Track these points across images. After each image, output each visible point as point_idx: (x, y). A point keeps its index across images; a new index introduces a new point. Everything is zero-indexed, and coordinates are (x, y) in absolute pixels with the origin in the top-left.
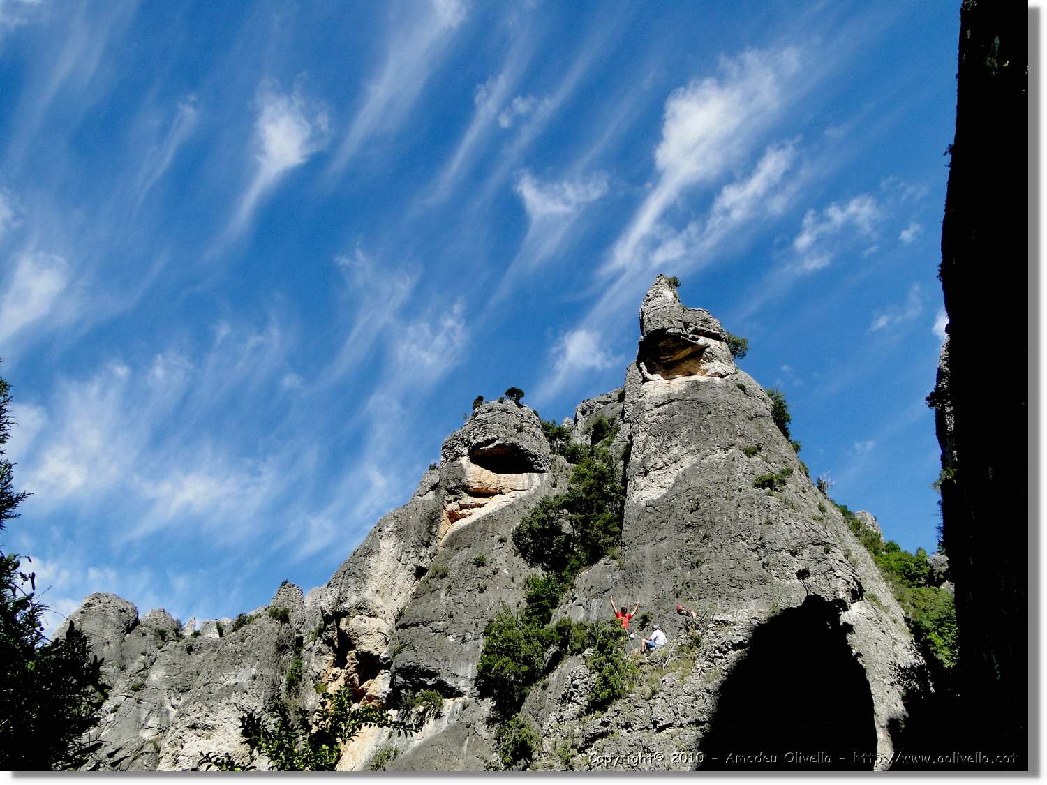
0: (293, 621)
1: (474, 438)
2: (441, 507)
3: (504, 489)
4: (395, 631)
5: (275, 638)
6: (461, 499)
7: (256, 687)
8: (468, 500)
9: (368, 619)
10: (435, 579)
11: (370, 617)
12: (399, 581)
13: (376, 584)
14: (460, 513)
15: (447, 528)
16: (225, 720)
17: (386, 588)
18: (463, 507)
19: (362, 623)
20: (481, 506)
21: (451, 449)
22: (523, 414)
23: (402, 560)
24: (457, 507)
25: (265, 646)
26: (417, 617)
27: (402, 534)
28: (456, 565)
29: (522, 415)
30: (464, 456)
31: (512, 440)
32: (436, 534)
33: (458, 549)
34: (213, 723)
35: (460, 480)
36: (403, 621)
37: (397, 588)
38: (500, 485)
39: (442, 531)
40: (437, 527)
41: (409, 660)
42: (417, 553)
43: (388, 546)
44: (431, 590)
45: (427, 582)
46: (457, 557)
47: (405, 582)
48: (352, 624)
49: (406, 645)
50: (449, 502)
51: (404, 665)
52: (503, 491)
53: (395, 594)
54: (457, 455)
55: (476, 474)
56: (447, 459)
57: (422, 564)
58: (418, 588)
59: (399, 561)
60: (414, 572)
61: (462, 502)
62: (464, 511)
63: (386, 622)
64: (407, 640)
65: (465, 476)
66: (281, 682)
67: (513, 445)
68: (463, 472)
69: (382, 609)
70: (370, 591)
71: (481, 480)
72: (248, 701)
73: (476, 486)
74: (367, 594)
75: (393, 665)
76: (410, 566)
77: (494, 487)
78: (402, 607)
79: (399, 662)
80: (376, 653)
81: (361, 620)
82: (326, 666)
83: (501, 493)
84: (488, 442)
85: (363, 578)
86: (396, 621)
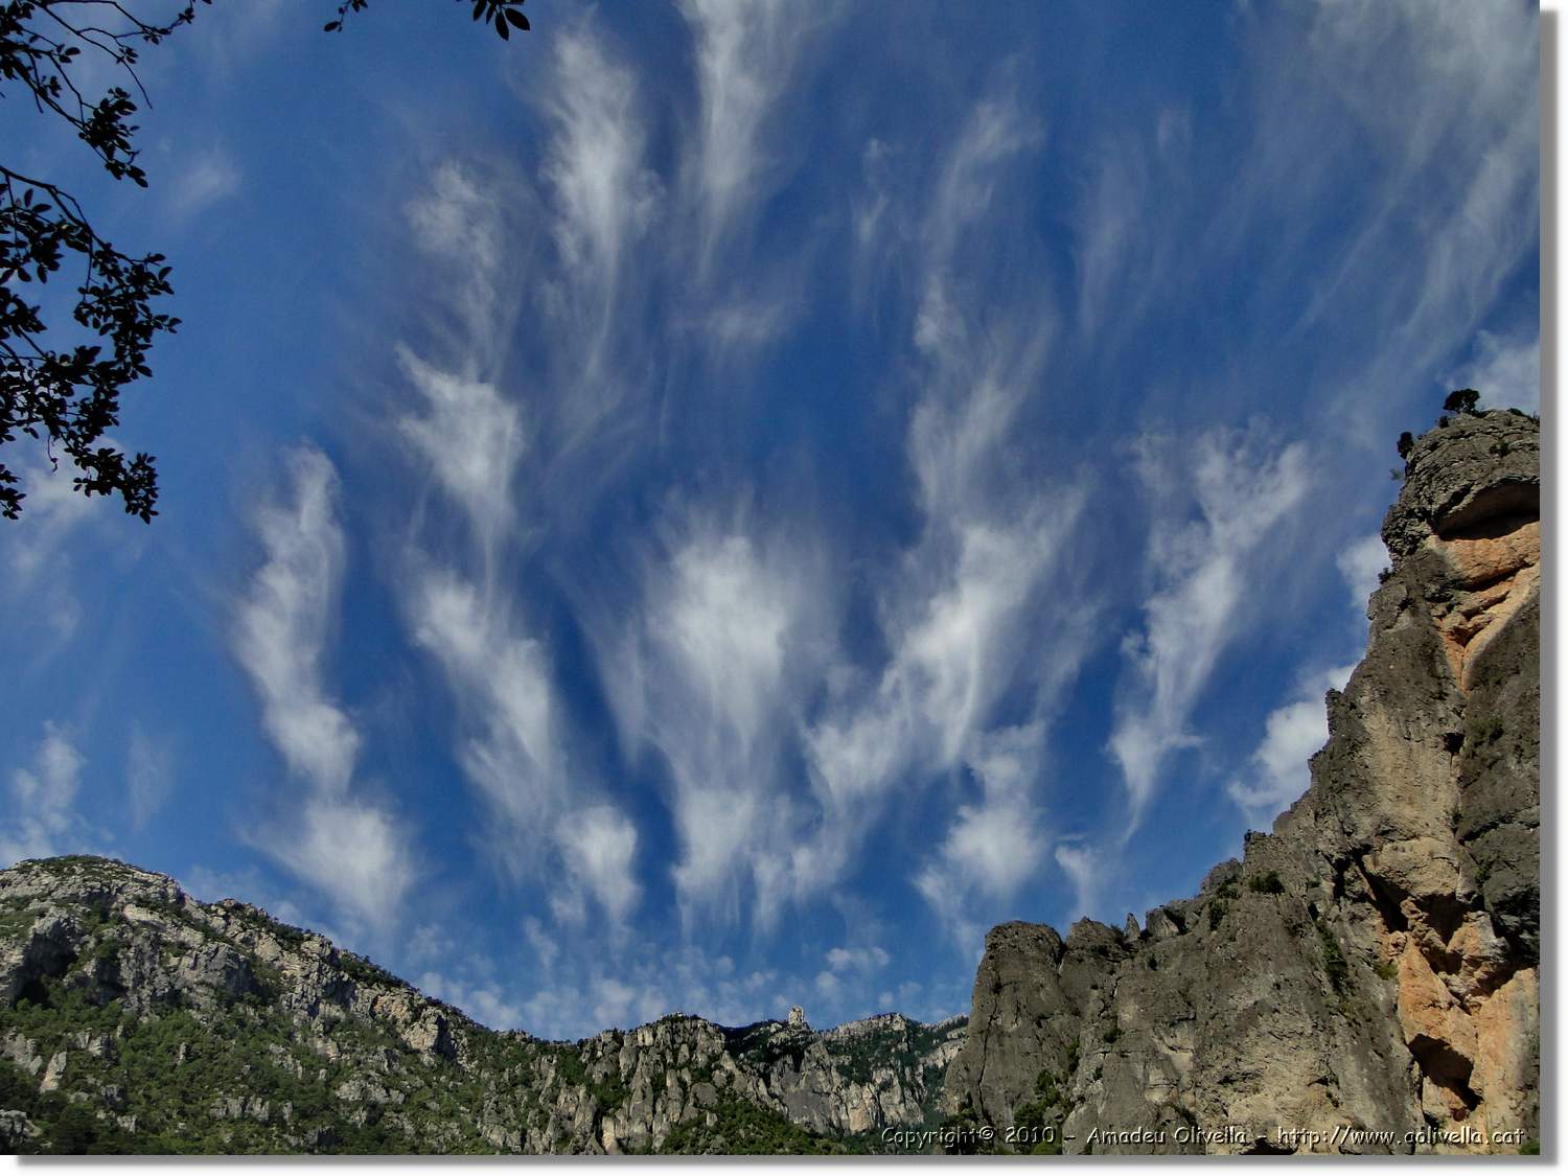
0: (1291, 887)
1: (1431, 502)
2: (1432, 630)
3: (1527, 556)
4: (1461, 848)
5: (1278, 921)
6: (1459, 604)
7: (1287, 999)
8: (1473, 600)
9: (1406, 845)
10: (1485, 744)
11: (1408, 839)
12: (1426, 769)
13: (1390, 788)
14: (1470, 625)
15: (1459, 658)
16: (1267, 1059)
17: (1410, 788)
18: (1469, 615)
19: (1401, 854)
20: (1501, 600)
21: (1398, 536)
22: (1496, 425)
23: (1412, 736)
24: (1461, 618)
25: (1269, 937)
26: (1487, 813)
27: (1391, 697)
28: (1510, 707)
29: (1494, 428)
30: (1427, 536)
31: (1498, 475)
32: (1447, 674)
33: (1498, 683)
34: (1252, 1068)
35: (1443, 576)
36: (1466, 827)
37: (1428, 781)
38: (1517, 554)
39: (1455, 667)
40: (1444, 663)
41: (1510, 885)
42: (1432, 717)
43: (1377, 724)
44: (1488, 763)
45: (1474, 754)
46: (1504, 696)
47: (1436, 768)
48: (1384, 860)
49: (1492, 863)
50: (1441, 617)
51: (1506, 895)
52: (1526, 560)
53: (1429, 791)
54: (1415, 541)
55: (1466, 556)
56: (1400, 552)
57: (1449, 729)
58: (1463, 768)
59: (1409, 739)
60: (1442, 746)
61: (1463, 608)
62: (1476, 619)
63: (1437, 839)
64: (1488, 854)
65: (1446, 565)
66: (1320, 982)
67: (1505, 482)
68: (1440, 561)
69: (1422, 822)
70: (1386, 802)
71: (1479, 560)
72: (1286, 1022)
73: (1475, 573)
74: (1386, 808)
75: (1487, 900)
76: (1430, 741)
77: (1509, 562)
78: (1452, 806)
79: (1494, 891)
80: (1446, 892)
81: (1396, 849)
82: (1375, 936)
83: (1527, 565)
84: (1457, 497)
85: (1364, 787)
86: (1454, 831)
